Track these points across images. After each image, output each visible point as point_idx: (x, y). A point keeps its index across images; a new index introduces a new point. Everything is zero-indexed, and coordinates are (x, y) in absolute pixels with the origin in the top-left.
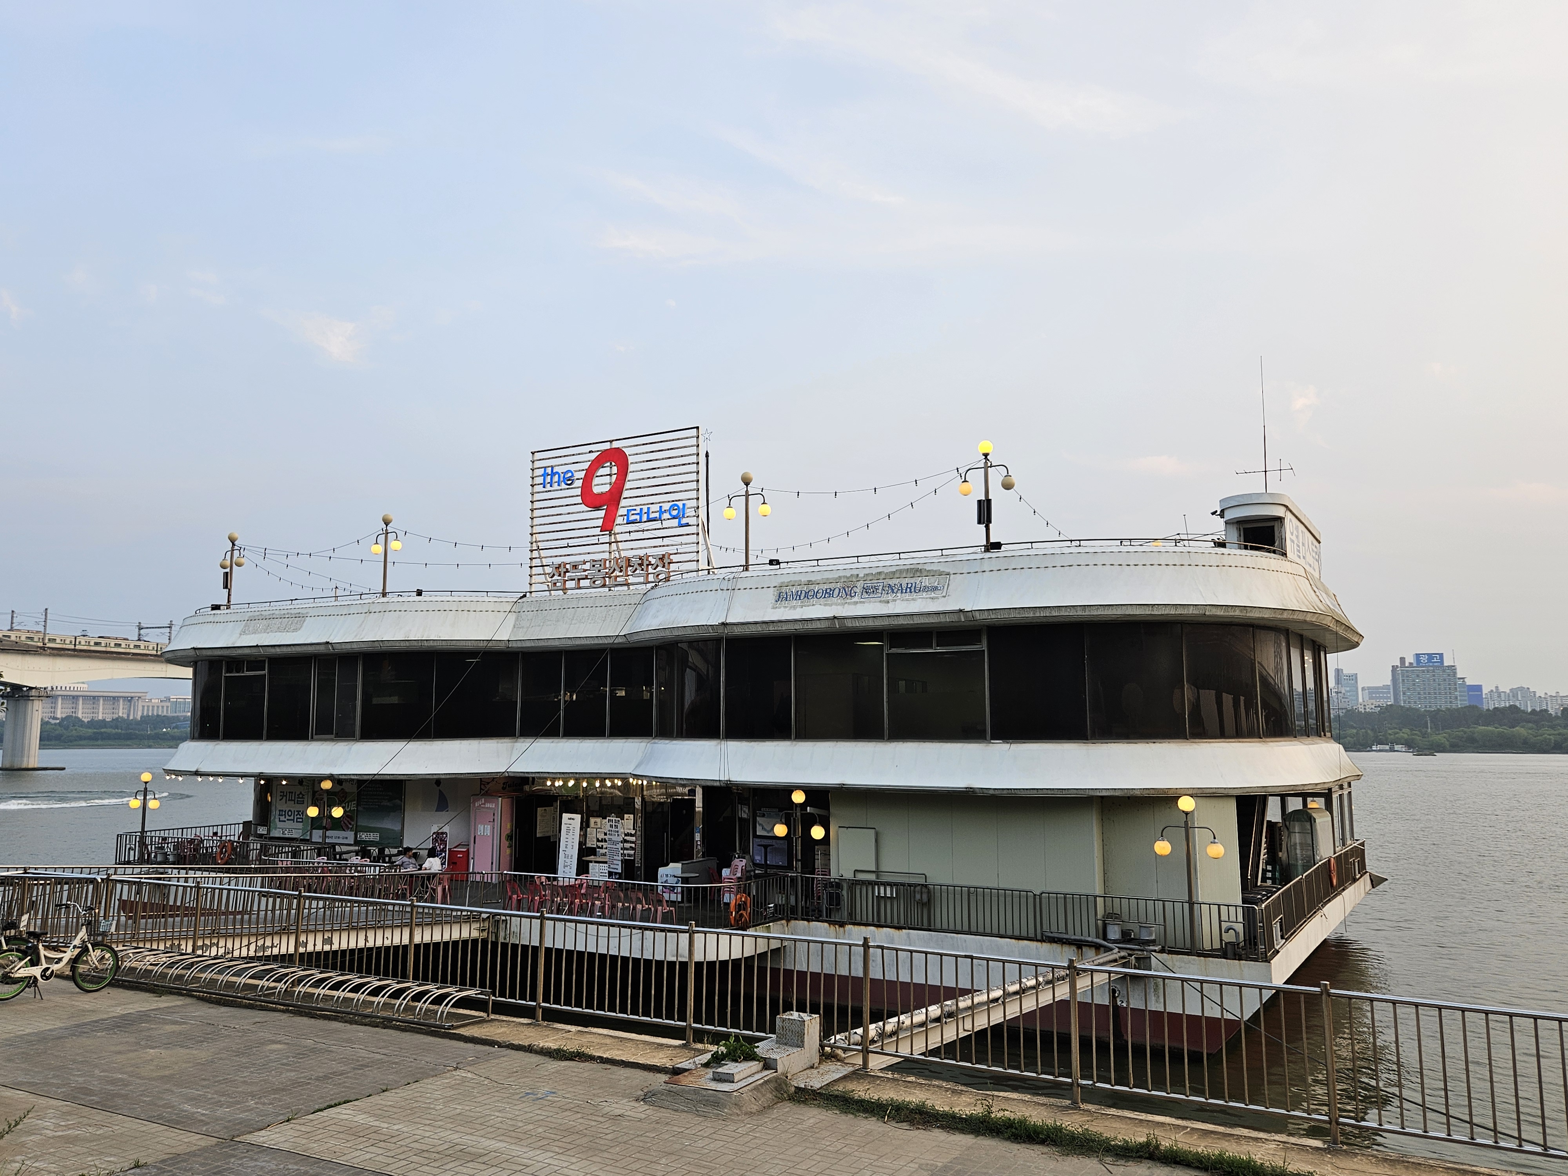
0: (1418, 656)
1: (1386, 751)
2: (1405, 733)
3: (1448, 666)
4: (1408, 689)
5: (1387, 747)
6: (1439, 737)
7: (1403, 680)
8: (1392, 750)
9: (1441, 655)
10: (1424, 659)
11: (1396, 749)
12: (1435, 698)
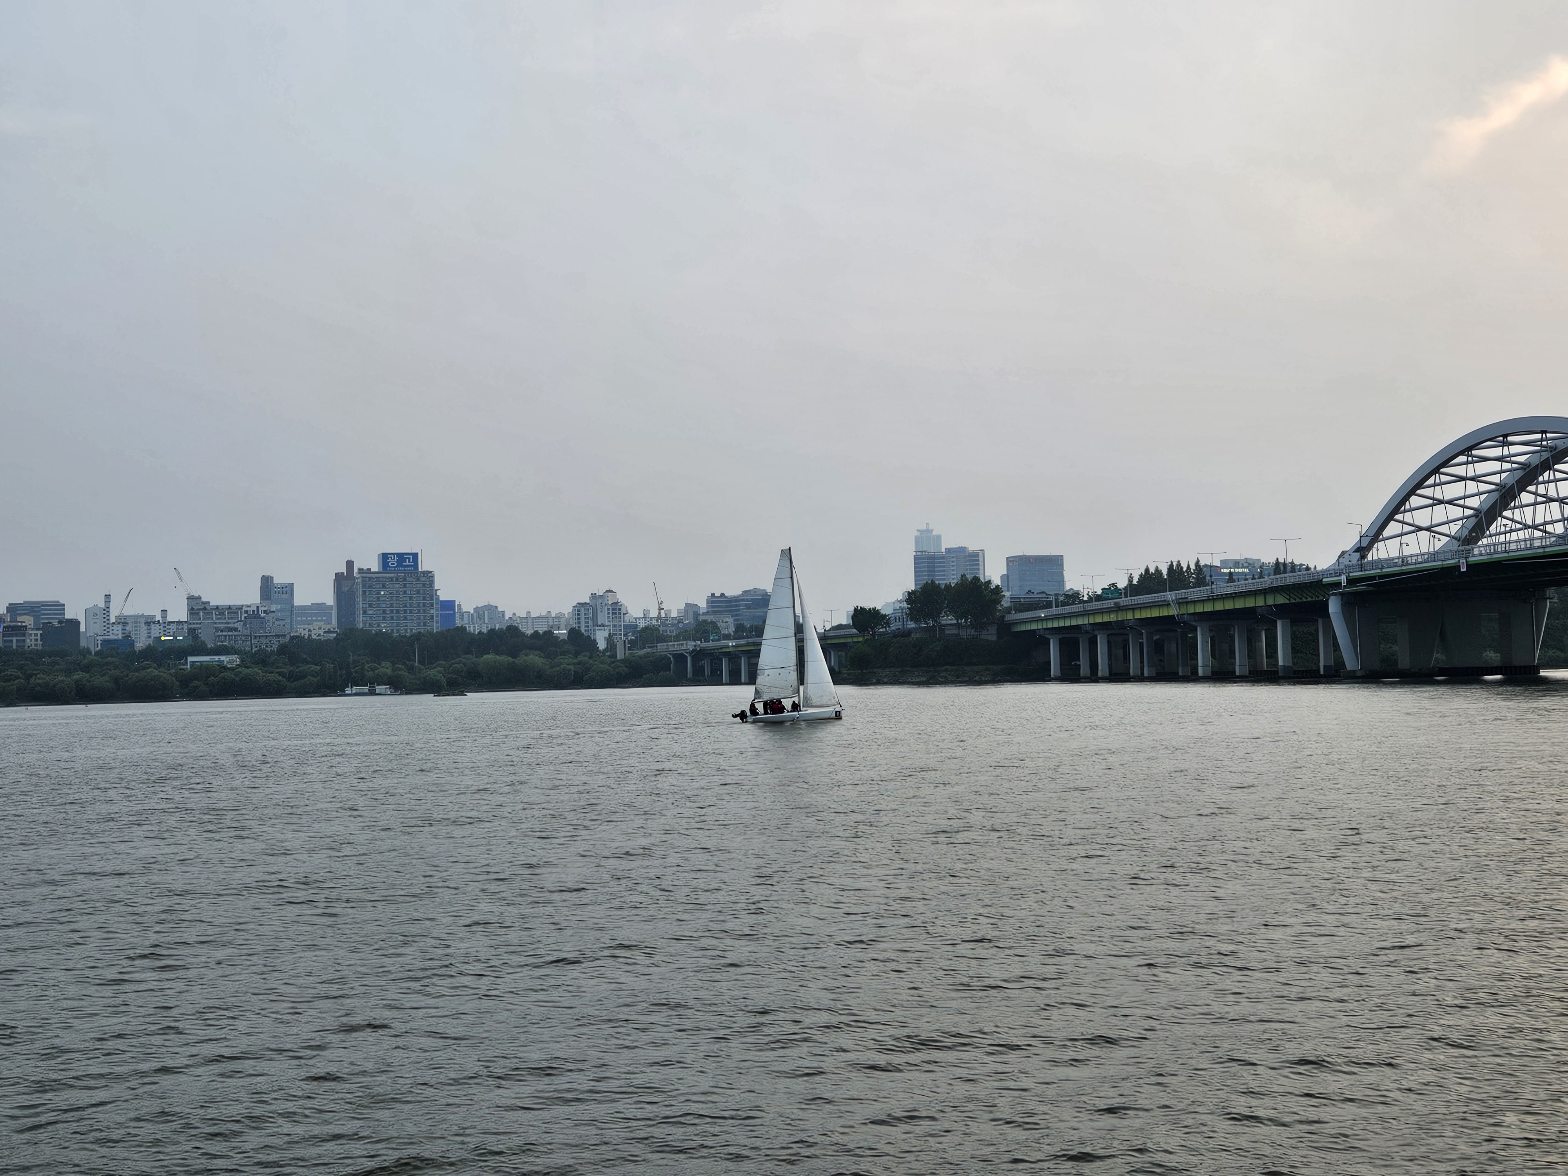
0: (385, 557)
1: (365, 694)
2: (386, 668)
3: (424, 572)
4: (370, 606)
5: (366, 689)
7: (364, 592)
8: (371, 693)
9: (415, 555)
11: (377, 692)
12: (405, 618)
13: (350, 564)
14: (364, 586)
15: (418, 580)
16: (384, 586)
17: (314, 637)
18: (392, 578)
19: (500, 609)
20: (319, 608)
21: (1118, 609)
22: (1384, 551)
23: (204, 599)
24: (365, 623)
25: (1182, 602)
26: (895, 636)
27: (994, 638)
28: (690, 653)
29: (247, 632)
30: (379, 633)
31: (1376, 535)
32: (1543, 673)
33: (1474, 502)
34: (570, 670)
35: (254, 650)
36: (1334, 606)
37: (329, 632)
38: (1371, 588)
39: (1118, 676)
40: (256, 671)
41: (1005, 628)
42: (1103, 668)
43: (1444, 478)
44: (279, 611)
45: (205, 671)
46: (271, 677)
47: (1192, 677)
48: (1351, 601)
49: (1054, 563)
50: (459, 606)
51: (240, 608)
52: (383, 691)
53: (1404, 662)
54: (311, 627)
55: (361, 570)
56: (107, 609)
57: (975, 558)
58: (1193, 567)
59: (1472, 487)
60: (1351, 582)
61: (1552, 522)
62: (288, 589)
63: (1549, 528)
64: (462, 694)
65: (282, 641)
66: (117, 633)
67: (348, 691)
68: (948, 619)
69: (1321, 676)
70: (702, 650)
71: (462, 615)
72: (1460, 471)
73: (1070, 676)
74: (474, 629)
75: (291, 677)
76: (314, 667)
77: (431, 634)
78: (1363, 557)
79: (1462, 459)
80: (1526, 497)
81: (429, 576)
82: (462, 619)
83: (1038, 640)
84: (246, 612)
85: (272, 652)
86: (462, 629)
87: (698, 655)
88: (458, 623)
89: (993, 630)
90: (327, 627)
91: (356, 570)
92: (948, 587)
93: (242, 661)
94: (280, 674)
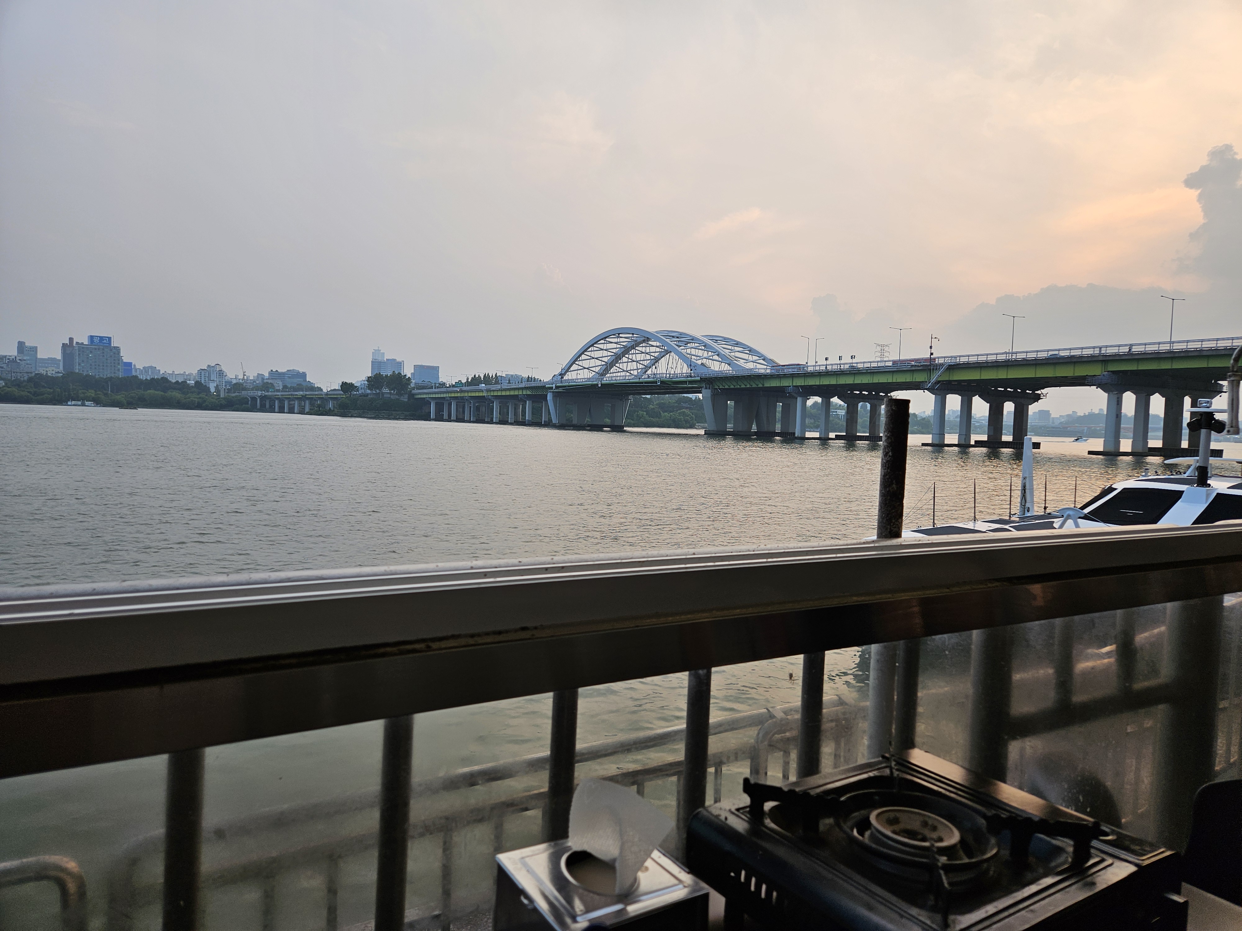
0: (92, 338)
1: (79, 405)
2: (91, 393)
3: (114, 347)
4: (83, 361)
5: (80, 403)
6: (119, 397)
7: (79, 354)
8: (83, 405)
9: (110, 338)
10: (96, 340)
11: (86, 405)
12: (103, 369)
13: (71, 339)
14: (79, 351)
15: (111, 350)
16: (91, 352)
17: (49, 375)
18: (96, 349)
19: (157, 369)
20: (53, 361)
21: (461, 391)
22: (569, 376)
24: (79, 370)
25: (488, 391)
26: (361, 396)
27: (406, 400)
28: (259, 397)
29: (9, 369)
30: (87, 376)
31: (567, 369)
32: (625, 429)
33: (606, 359)
34: (195, 401)
35: (13, 379)
36: (550, 397)
37: (58, 372)
38: (564, 391)
39: (460, 419)
40: (15, 390)
41: (411, 396)
42: (453, 417)
43: (595, 349)
44: (29, 360)
46: (22, 393)
47: (491, 422)
48: (556, 395)
49: (435, 370)
50: (135, 365)
51: (5, 357)
52: (89, 405)
53: (575, 422)
54: (47, 369)
55: (77, 343)
57: (400, 364)
58: (494, 376)
59: (605, 353)
60: (557, 387)
61: (633, 370)
62: (34, 349)
63: (632, 372)
64: (135, 408)
65: (30, 375)
67: (69, 403)
68: (386, 390)
69: (542, 425)
70: (265, 396)
71: (136, 370)
72: (601, 346)
73: (439, 418)
74: (142, 377)
75: (35, 394)
76: (49, 390)
77: (118, 378)
78: (562, 378)
79: (602, 341)
80: (624, 359)
81: (117, 349)
82: (136, 371)
83: (425, 403)
84: (9, 359)
85: (24, 381)
86: (136, 377)
87: (263, 398)
88: (134, 374)
89: (406, 396)
90: (57, 370)
91: (75, 343)
92: (387, 376)
93: (6, 384)
94: (28, 392)
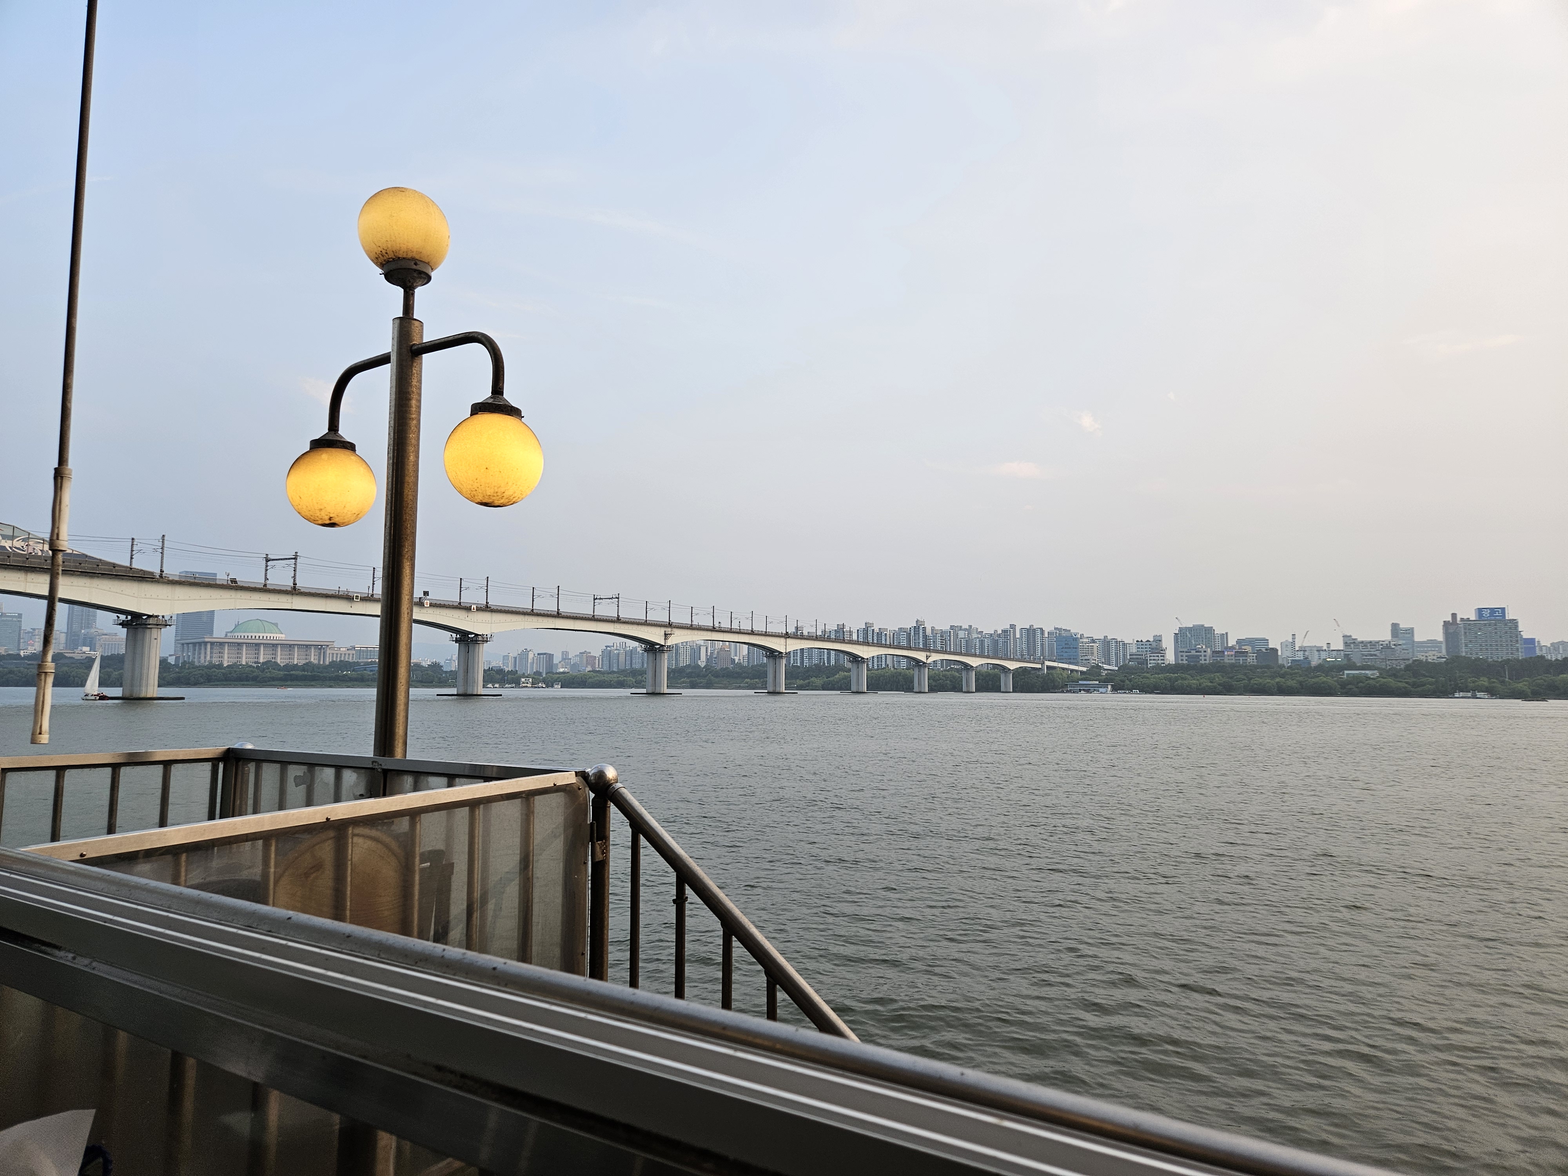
0: (1480, 611)
1: (1469, 698)
2: (1484, 681)
3: (1510, 620)
4: (1470, 641)
5: (1469, 694)
6: (1520, 685)
7: (1465, 633)
8: (1474, 697)
9: (1503, 609)
10: (1486, 614)
12: (1497, 649)
13: (1454, 616)
14: (1465, 629)
15: (1506, 625)
16: (1480, 629)
17: (1430, 661)
18: (1485, 625)
20: (1434, 643)
23: (1354, 637)
24: (1466, 652)
29: (1383, 657)
30: (1478, 659)
35: (1388, 667)
37: (1441, 658)
40: (1391, 681)
44: (1404, 644)
45: (1357, 680)
46: (1400, 684)
50: (1538, 642)
51: (1378, 642)
52: (1482, 696)
54: (1427, 654)
55: (1462, 619)
56: (1293, 643)
62: (1410, 631)
64: (1544, 700)
65: (1408, 662)
66: (1300, 656)
67: (1457, 695)
71: (1541, 648)
74: (1551, 657)
75: (1414, 685)
76: (1431, 679)
77: (1517, 660)
81: (1514, 623)
82: (1541, 650)
84: (1382, 645)
85: (1401, 669)
86: (1542, 657)
88: (1538, 653)
90: (1439, 655)
91: (1458, 619)
93: (1381, 674)
94: (1407, 683)
